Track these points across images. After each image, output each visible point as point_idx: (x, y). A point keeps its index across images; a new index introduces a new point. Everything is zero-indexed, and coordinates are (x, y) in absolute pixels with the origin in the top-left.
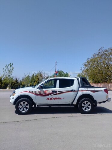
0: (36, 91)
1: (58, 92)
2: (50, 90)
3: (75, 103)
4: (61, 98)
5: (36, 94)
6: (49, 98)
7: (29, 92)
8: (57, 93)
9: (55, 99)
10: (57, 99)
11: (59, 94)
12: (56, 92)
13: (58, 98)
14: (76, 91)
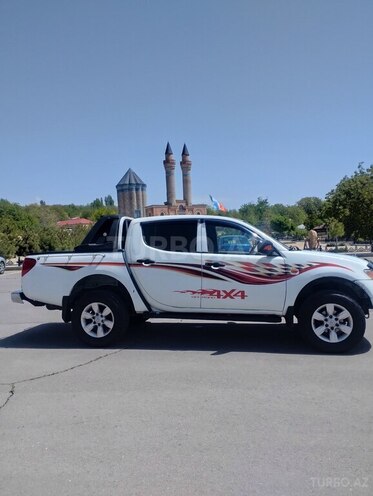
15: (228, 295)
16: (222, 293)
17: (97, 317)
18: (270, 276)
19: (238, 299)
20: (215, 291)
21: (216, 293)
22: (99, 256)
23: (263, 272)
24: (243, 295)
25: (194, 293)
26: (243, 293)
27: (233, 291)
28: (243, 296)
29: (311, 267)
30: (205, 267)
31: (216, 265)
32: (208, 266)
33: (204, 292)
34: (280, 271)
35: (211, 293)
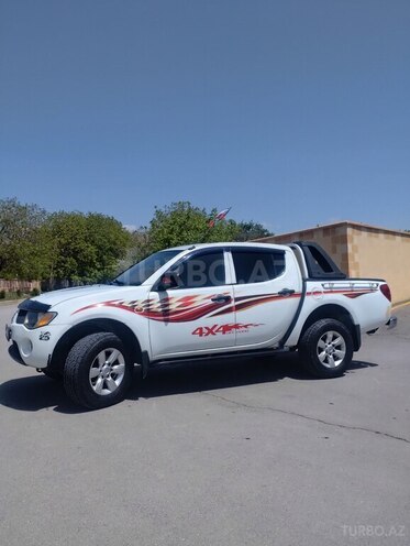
0: (149, 301)
1: (237, 299)
2: (203, 295)
3: (294, 339)
4: (246, 326)
5: (149, 313)
6: (201, 329)
7: (121, 306)
8: (233, 304)
9: (226, 328)
10: (234, 330)
11: (238, 308)
12: (228, 299)
13: (236, 326)
14: (297, 295)
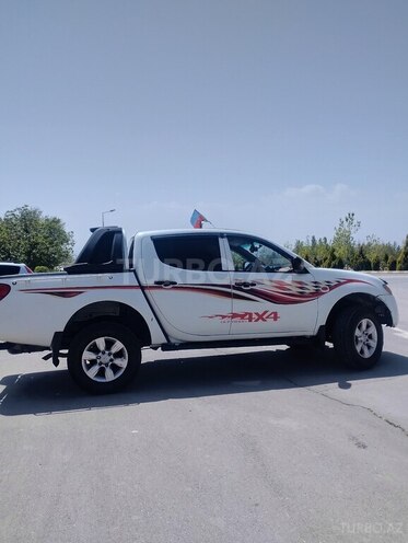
15: (260, 317)
16: (254, 316)
17: (104, 357)
18: (302, 295)
19: (270, 321)
20: (246, 314)
21: (247, 316)
22: (104, 278)
23: (295, 290)
24: (275, 316)
25: (224, 317)
26: (275, 314)
27: (266, 312)
28: (276, 318)
29: (340, 284)
30: (234, 288)
31: (246, 284)
32: (238, 286)
33: (234, 316)
34: (311, 289)
35: (242, 317)
